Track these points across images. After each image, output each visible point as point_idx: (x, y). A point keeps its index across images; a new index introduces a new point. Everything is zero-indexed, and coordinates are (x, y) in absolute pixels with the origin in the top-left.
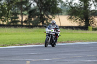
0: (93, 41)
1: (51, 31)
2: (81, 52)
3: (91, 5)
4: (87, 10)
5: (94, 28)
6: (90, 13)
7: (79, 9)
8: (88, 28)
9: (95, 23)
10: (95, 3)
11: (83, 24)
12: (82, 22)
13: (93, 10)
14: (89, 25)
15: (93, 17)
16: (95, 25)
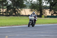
0: (45, 24)
1: (32, 18)
2: (38, 30)
3: (43, 2)
4: (41, 6)
5: (45, 16)
6: (43, 7)
7: (36, 5)
8: (41, 16)
9: (46, 13)
11: (39, 14)
12: (38, 13)
14: (42, 15)
15: (45, 10)
16: (46, 14)
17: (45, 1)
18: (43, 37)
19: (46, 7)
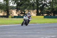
0: (12, 24)
1: (26, 18)
3: (10, 3)
4: (8, 6)
5: (12, 16)
6: (10, 8)
7: (3, 5)
9: (12, 14)
10: (13, 2)
11: (6, 14)
13: (11, 6)
14: (9, 15)
16: (13, 14)
17: (12, 1)
18: (10, 37)
19: (13, 7)
